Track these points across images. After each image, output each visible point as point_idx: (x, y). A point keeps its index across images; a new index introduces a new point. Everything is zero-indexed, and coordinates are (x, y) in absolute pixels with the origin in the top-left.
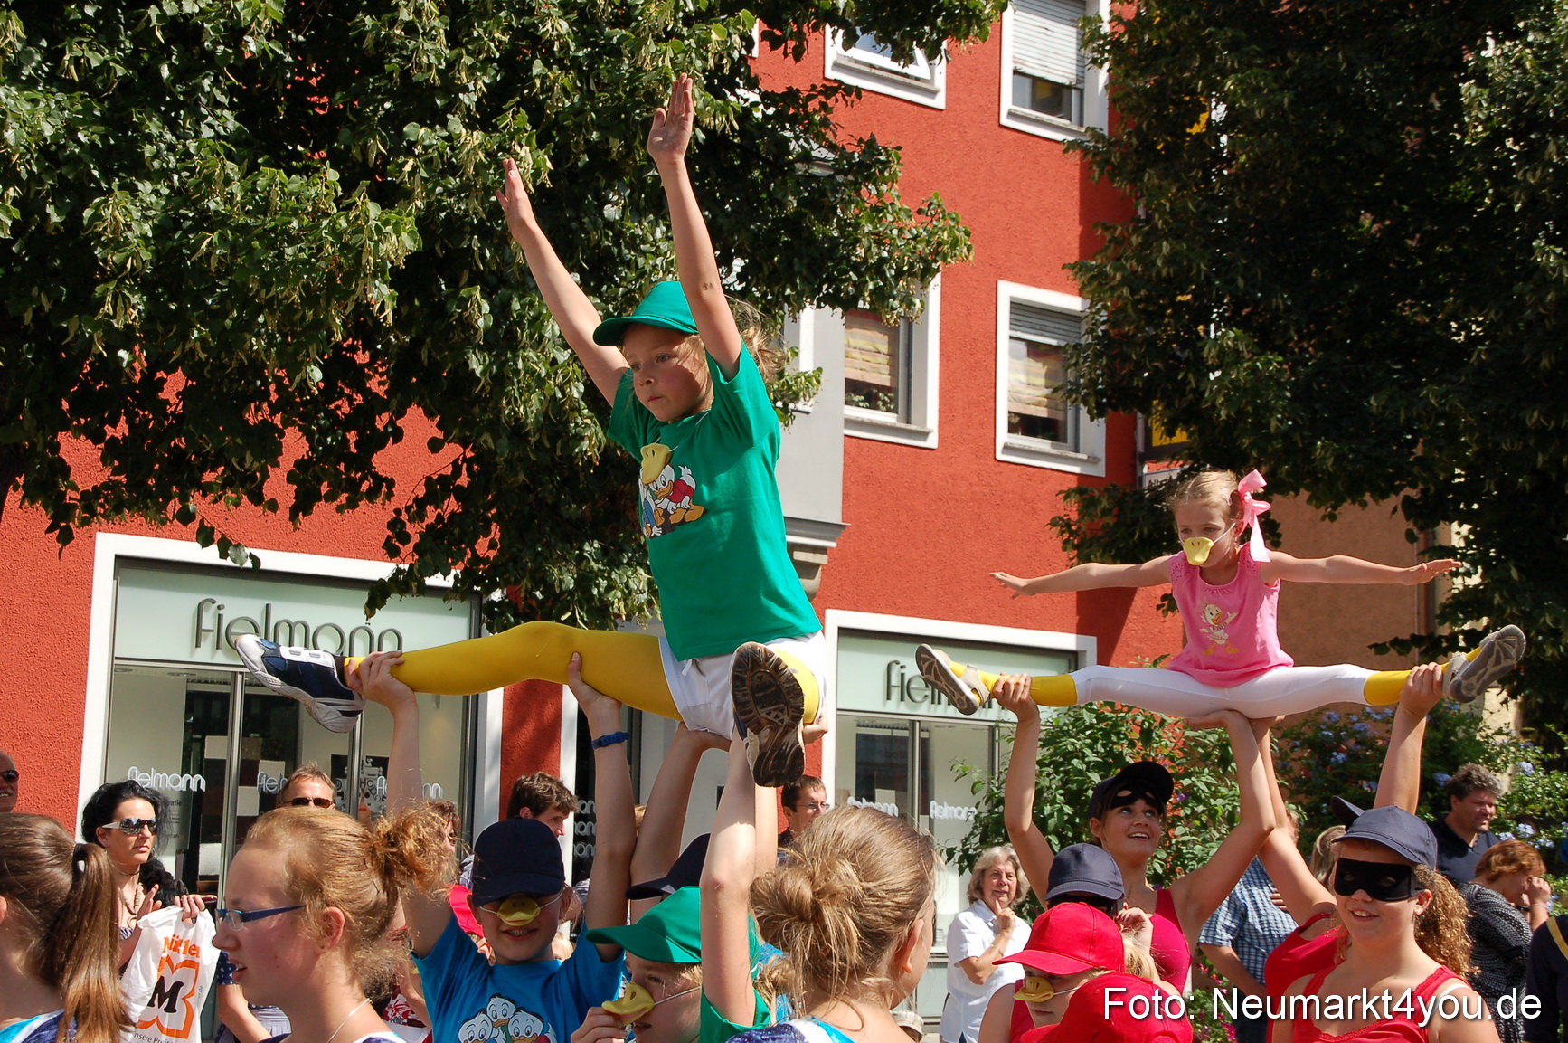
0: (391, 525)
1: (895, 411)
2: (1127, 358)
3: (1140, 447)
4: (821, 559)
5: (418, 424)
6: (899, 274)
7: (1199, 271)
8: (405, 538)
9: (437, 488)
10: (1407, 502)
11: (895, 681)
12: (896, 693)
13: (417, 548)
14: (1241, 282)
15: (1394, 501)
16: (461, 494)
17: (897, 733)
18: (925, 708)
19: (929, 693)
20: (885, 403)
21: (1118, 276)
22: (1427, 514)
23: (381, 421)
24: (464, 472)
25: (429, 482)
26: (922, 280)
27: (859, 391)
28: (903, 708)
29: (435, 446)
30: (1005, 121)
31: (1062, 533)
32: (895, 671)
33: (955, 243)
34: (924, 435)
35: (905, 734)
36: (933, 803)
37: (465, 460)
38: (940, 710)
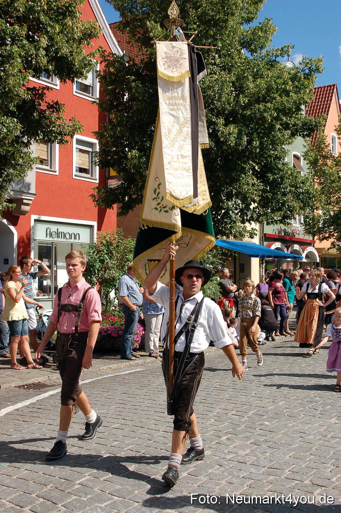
1: (48, 165)
3: (107, 176)
4: (31, 202)
7: (127, 135)
11: (48, 232)
12: (48, 236)
17: (48, 245)
18: (56, 239)
19: (56, 235)
20: (45, 163)
21: (107, 135)
26: (71, 137)
28: (51, 239)
30: (74, 94)
31: (93, 198)
32: (48, 230)
33: (79, 128)
34: (55, 172)
35: (51, 245)
36: (58, 262)
38: (60, 239)
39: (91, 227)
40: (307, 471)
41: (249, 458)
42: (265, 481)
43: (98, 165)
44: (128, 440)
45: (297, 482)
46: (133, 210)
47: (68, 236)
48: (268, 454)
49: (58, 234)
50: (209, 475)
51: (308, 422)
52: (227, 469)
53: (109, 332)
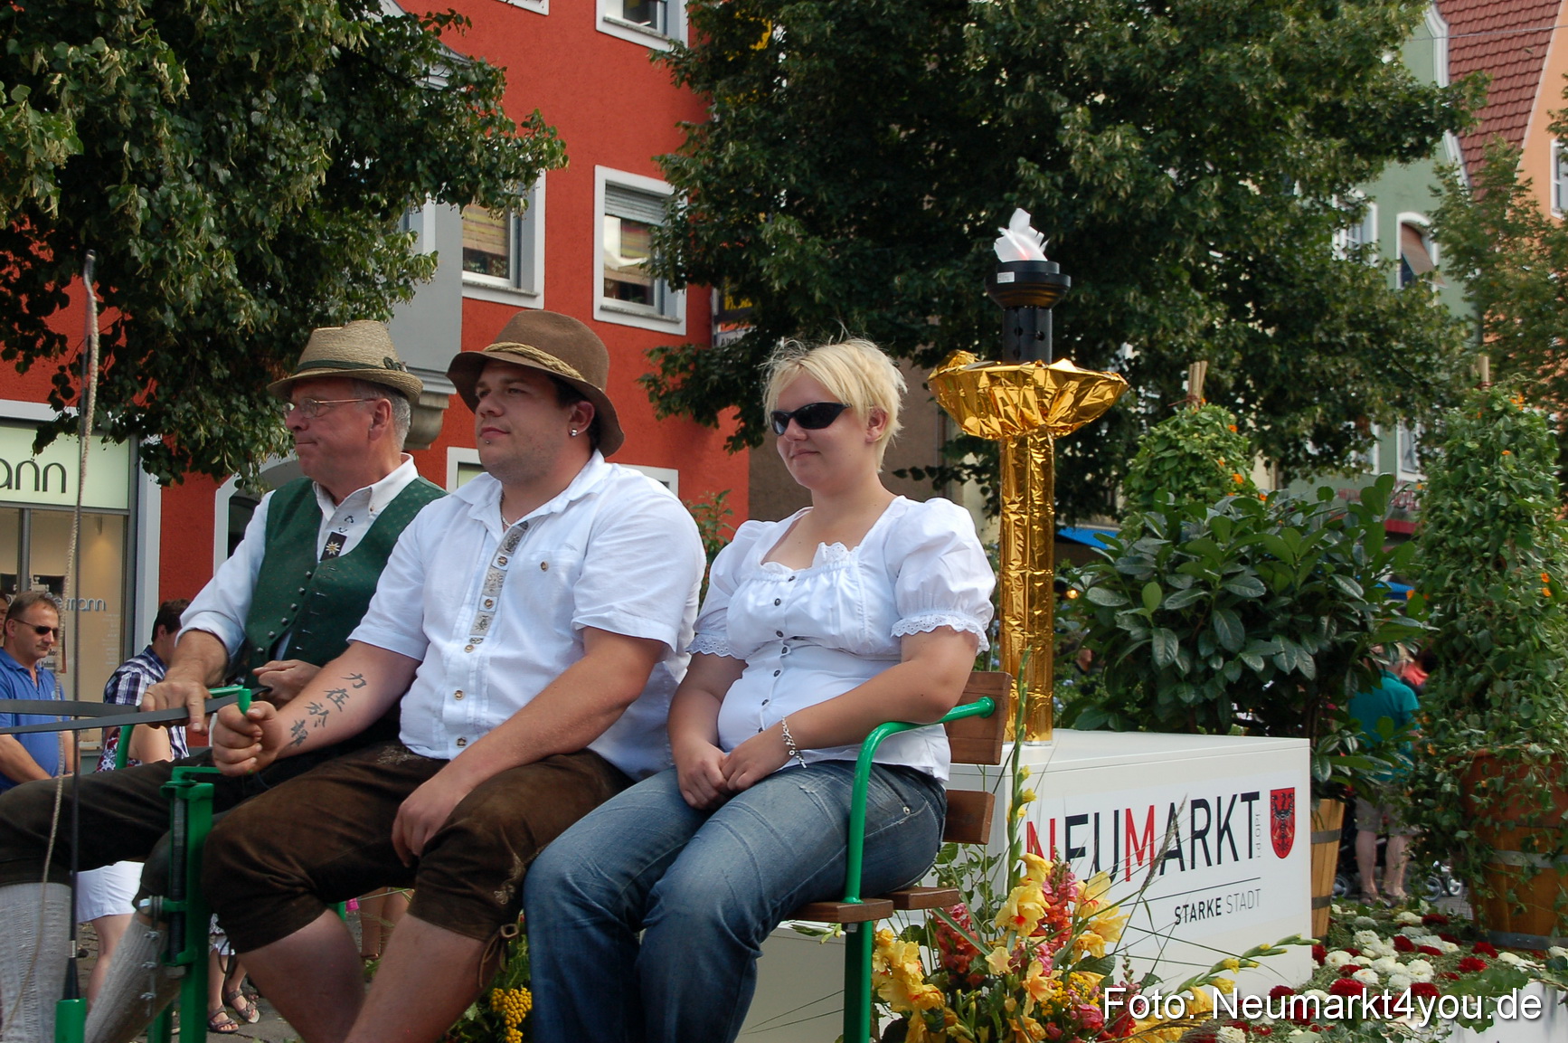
0: (56, 380)
1: (507, 276)
3: (715, 310)
4: (443, 404)
6: (507, 176)
7: (759, 168)
14: (793, 179)
20: (498, 269)
21: (693, 172)
24: (123, 333)
26: (526, 182)
27: (476, 258)
30: (601, 27)
33: (553, 154)
34: (532, 298)
37: (124, 322)
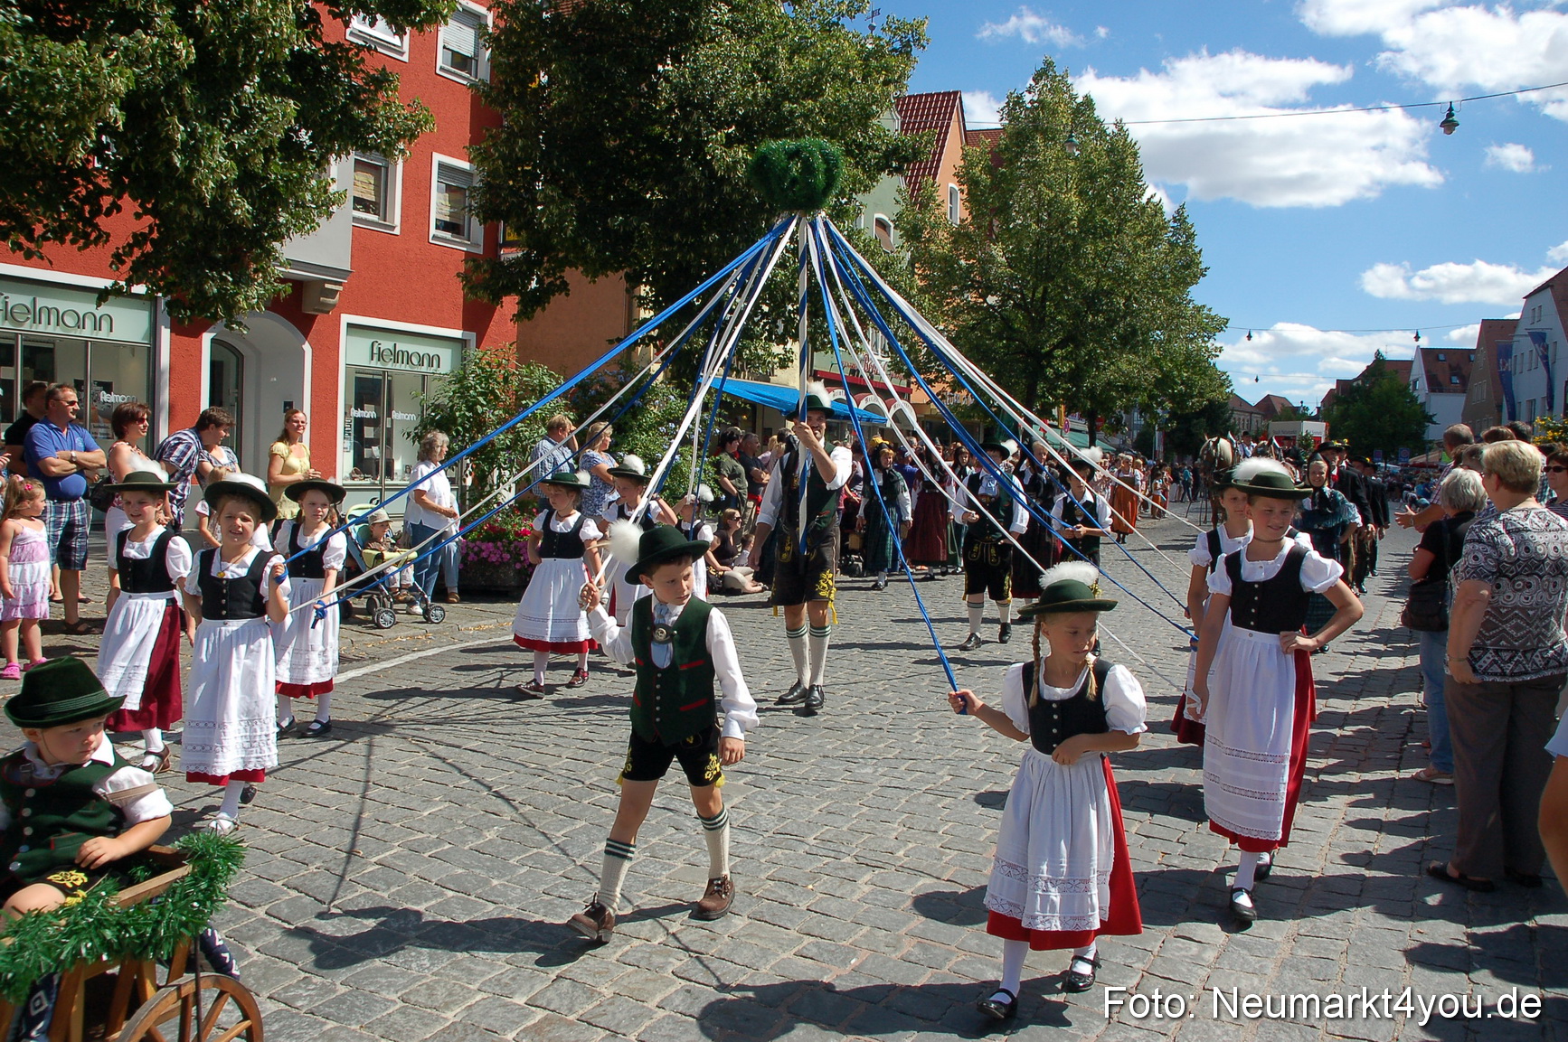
0: (113, 256)
1: (379, 215)
2: (499, 195)
3: (500, 240)
4: (340, 288)
5: (129, 204)
8: (123, 262)
9: (139, 239)
10: (627, 276)
12: (376, 357)
13: (131, 269)
15: (622, 273)
16: (153, 242)
17: (376, 377)
18: (390, 365)
20: (373, 210)
22: (634, 280)
23: (106, 201)
25: (135, 236)
27: (360, 203)
29: (138, 216)
31: (462, 280)
32: (376, 345)
34: (393, 228)
35: (380, 378)
36: (393, 412)
38: (398, 366)
39: (463, 342)
40: (849, 837)
41: (739, 813)
42: (763, 860)
43: (477, 215)
44: (494, 775)
45: (828, 860)
46: (544, 309)
47: (415, 360)
48: (778, 805)
49: (396, 356)
50: (651, 848)
51: (865, 740)
52: (691, 836)
53: (484, 555)
